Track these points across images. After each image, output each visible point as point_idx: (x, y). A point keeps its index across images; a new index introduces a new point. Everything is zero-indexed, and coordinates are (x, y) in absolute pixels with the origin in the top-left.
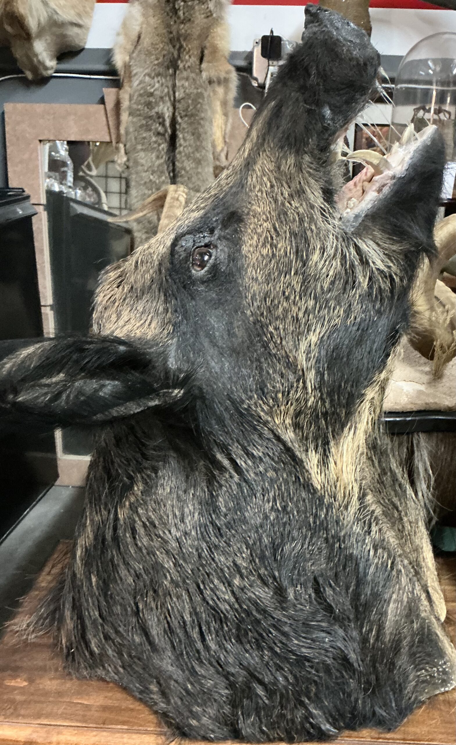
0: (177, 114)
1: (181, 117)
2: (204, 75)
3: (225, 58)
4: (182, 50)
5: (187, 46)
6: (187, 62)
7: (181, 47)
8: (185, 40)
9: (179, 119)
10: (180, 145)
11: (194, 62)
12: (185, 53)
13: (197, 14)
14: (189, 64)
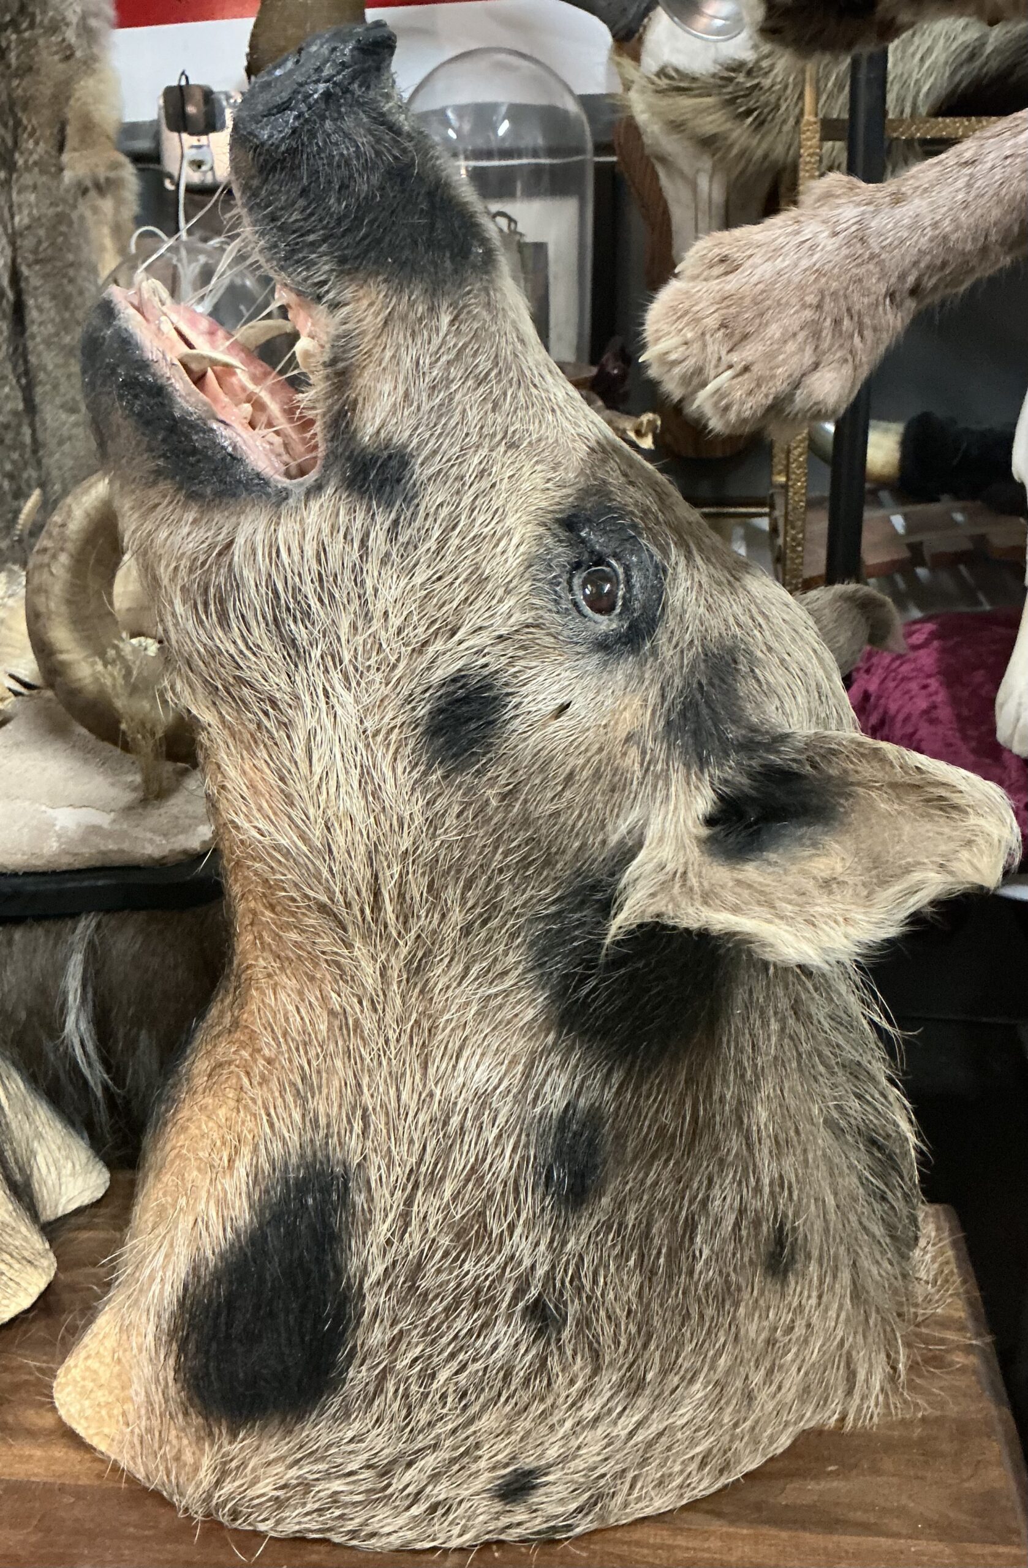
0: (19, 260)
1: (29, 266)
2: (68, 176)
3: (108, 137)
4: (20, 130)
5: (30, 121)
6: (31, 153)
7: (18, 123)
8: (25, 109)
9: (25, 270)
10: (33, 322)
11: (46, 152)
12: (25, 136)
13: (45, 54)
14: (35, 157)
